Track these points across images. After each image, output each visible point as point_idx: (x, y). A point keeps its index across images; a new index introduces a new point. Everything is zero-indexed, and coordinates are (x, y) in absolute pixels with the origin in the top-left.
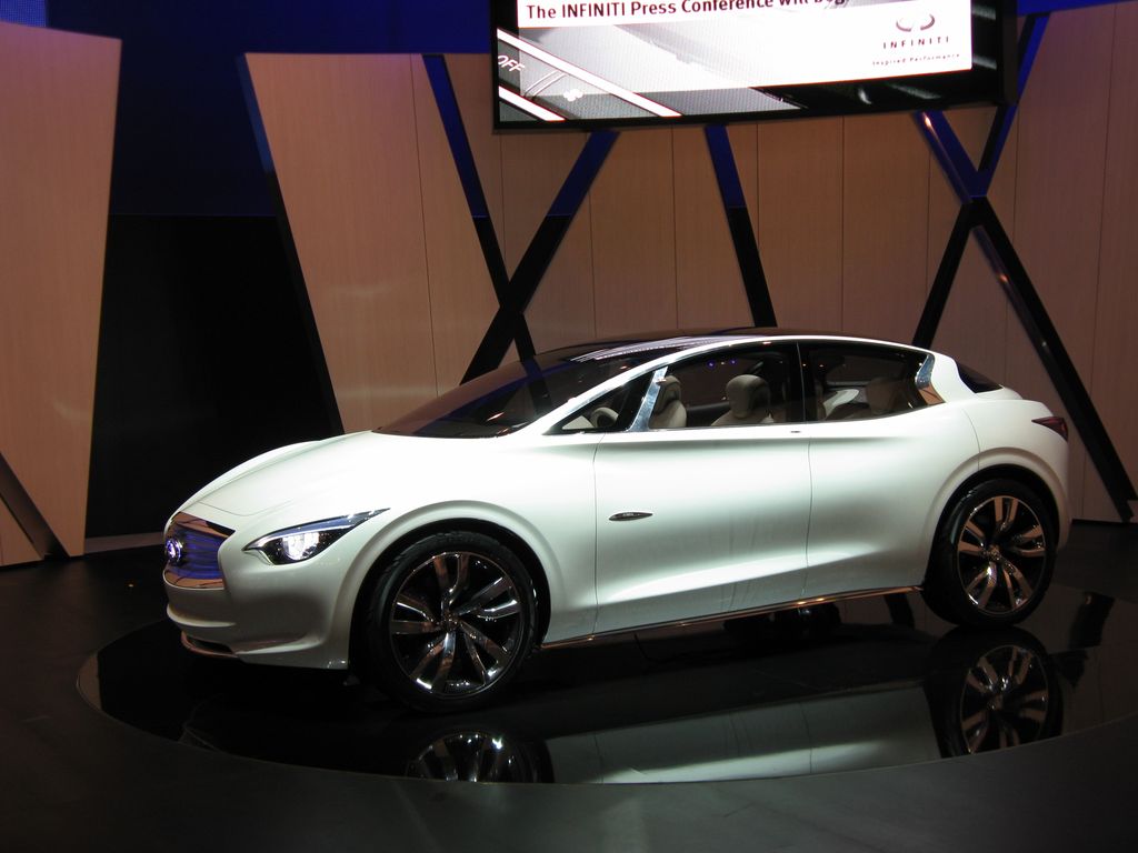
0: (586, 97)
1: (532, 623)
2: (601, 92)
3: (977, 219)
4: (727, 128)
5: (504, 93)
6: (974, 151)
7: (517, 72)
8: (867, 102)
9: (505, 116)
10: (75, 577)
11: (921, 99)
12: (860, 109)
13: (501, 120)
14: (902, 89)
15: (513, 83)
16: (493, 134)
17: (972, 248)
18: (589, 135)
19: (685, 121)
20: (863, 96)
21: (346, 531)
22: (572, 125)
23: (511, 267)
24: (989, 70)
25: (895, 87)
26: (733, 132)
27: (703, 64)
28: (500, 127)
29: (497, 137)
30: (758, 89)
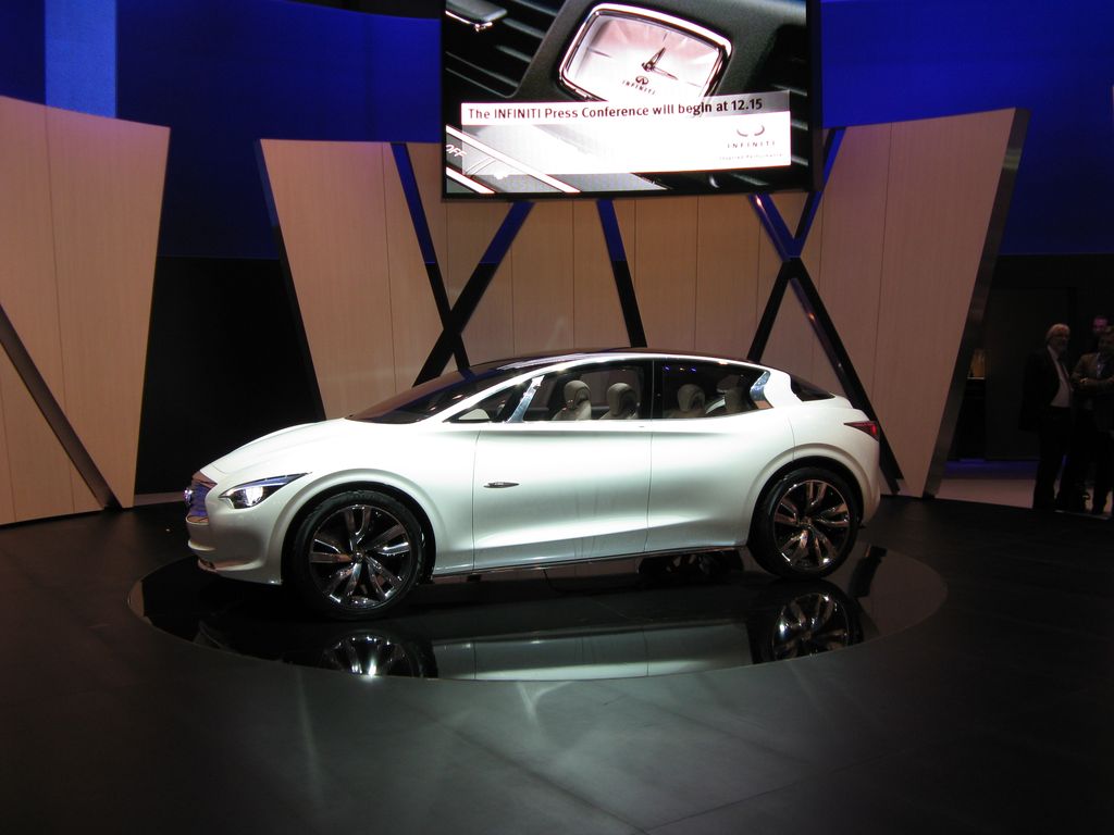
0: (510, 176)
1: (419, 559)
2: (521, 173)
3: (793, 273)
4: (614, 202)
5: (450, 172)
6: (792, 223)
7: (460, 157)
8: (716, 186)
9: (450, 189)
10: (126, 523)
11: (754, 185)
12: (710, 191)
13: (447, 192)
14: (741, 177)
15: (457, 164)
16: (442, 202)
17: (789, 295)
18: (512, 204)
19: (584, 196)
20: (713, 182)
21: (281, 486)
22: (500, 196)
23: (453, 299)
24: (803, 166)
25: (736, 176)
26: (617, 205)
28: (447, 196)
29: (444, 204)
30: (636, 174)
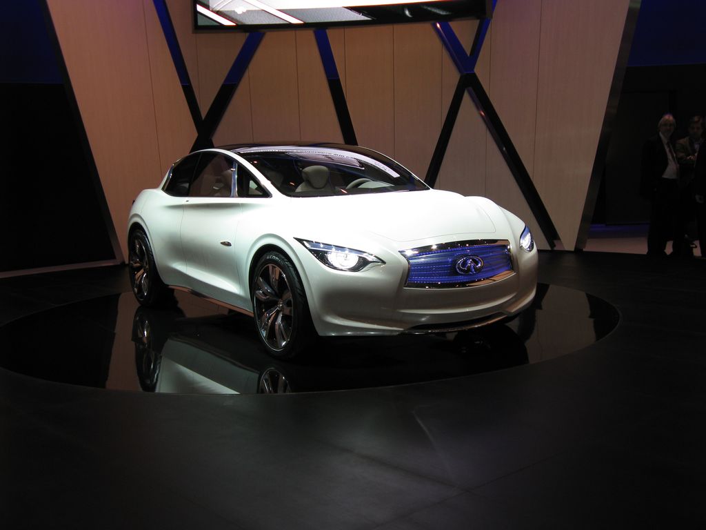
0: (248, 11)
2: (257, 9)
3: (469, 83)
4: (327, 31)
5: (200, 9)
6: (467, 44)
8: (409, 16)
9: (201, 22)
11: (441, 15)
12: (405, 20)
13: (199, 24)
14: (429, 9)
15: (206, 3)
16: (193, 33)
17: (466, 100)
19: (306, 26)
20: (407, 13)
22: (241, 28)
23: (204, 111)
25: (425, 7)
26: (330, 33)
28: (198, 28)
29: (195, 35)
30: (347, 8)
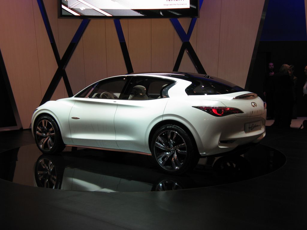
0: (86, 9)
2: (90, 8)
4: (120, 20)
5: (63, 7)
7: (67, 1)
8: (162, 15)
11: (176, 15)
12: (160, 17)
13: (63, 14)
14: (172, 12)
15: (66, 4)
17: (186, 54)
19: (113, 17)
20: (161, 13)
22: (82, 17)
23: (61, 56)
24: (194, 8)
25: (170, 11)
26: (122, 21)
27: (118, 2)
30: (133, 10)
